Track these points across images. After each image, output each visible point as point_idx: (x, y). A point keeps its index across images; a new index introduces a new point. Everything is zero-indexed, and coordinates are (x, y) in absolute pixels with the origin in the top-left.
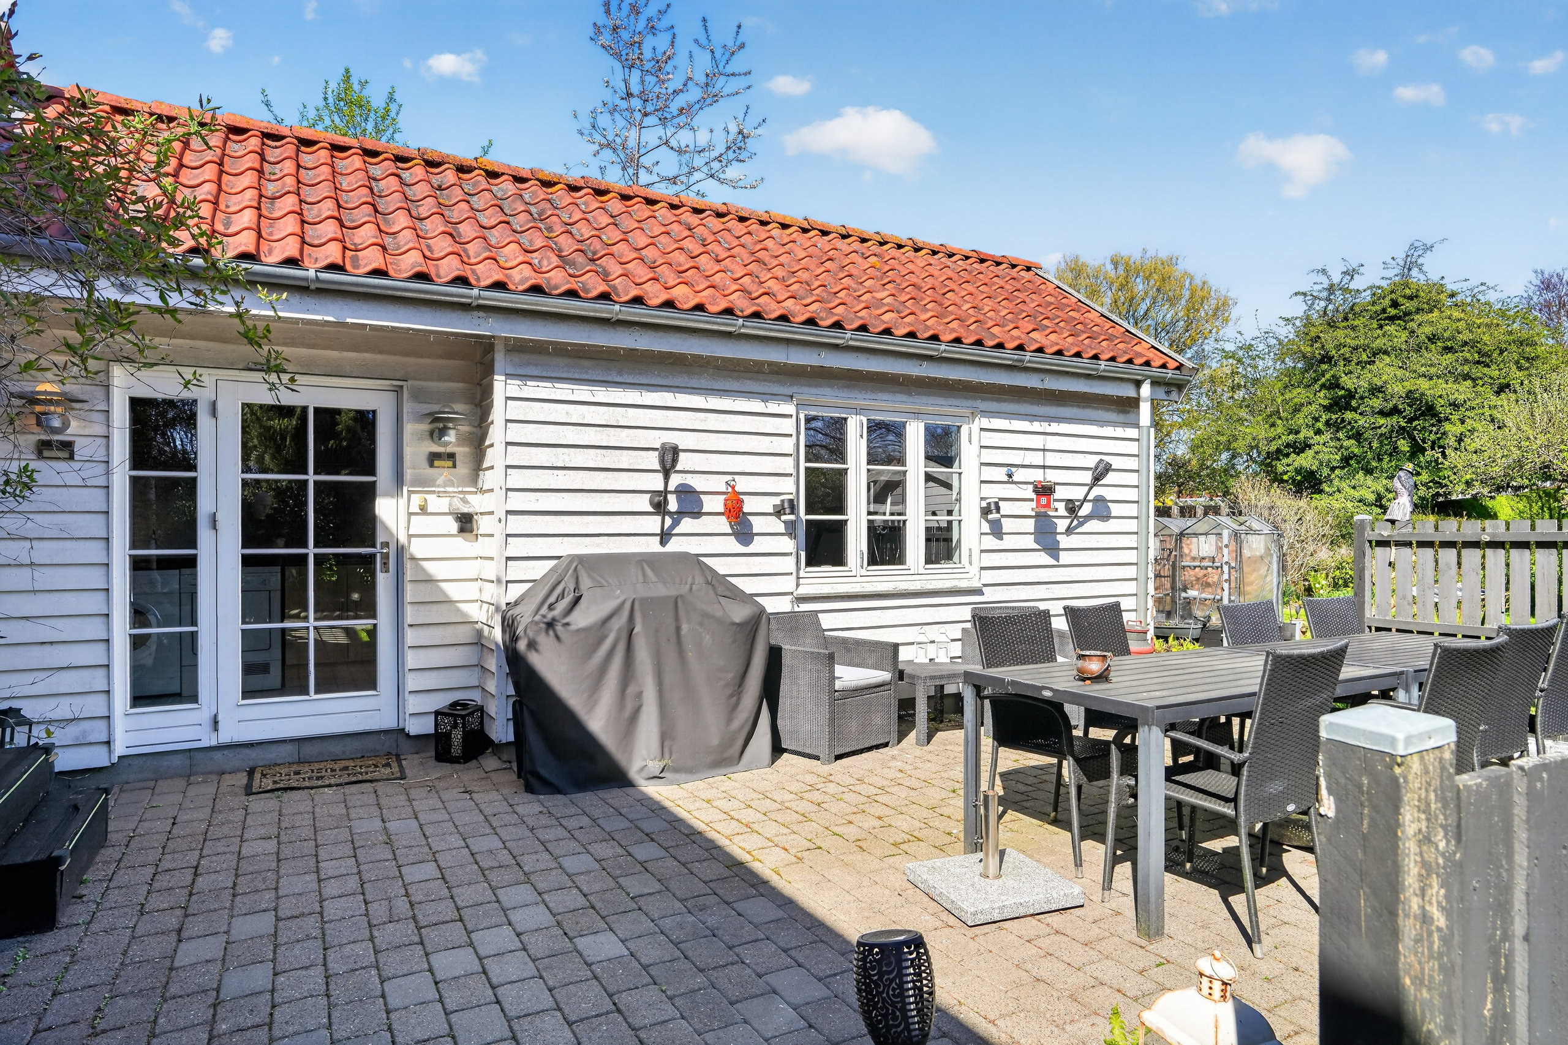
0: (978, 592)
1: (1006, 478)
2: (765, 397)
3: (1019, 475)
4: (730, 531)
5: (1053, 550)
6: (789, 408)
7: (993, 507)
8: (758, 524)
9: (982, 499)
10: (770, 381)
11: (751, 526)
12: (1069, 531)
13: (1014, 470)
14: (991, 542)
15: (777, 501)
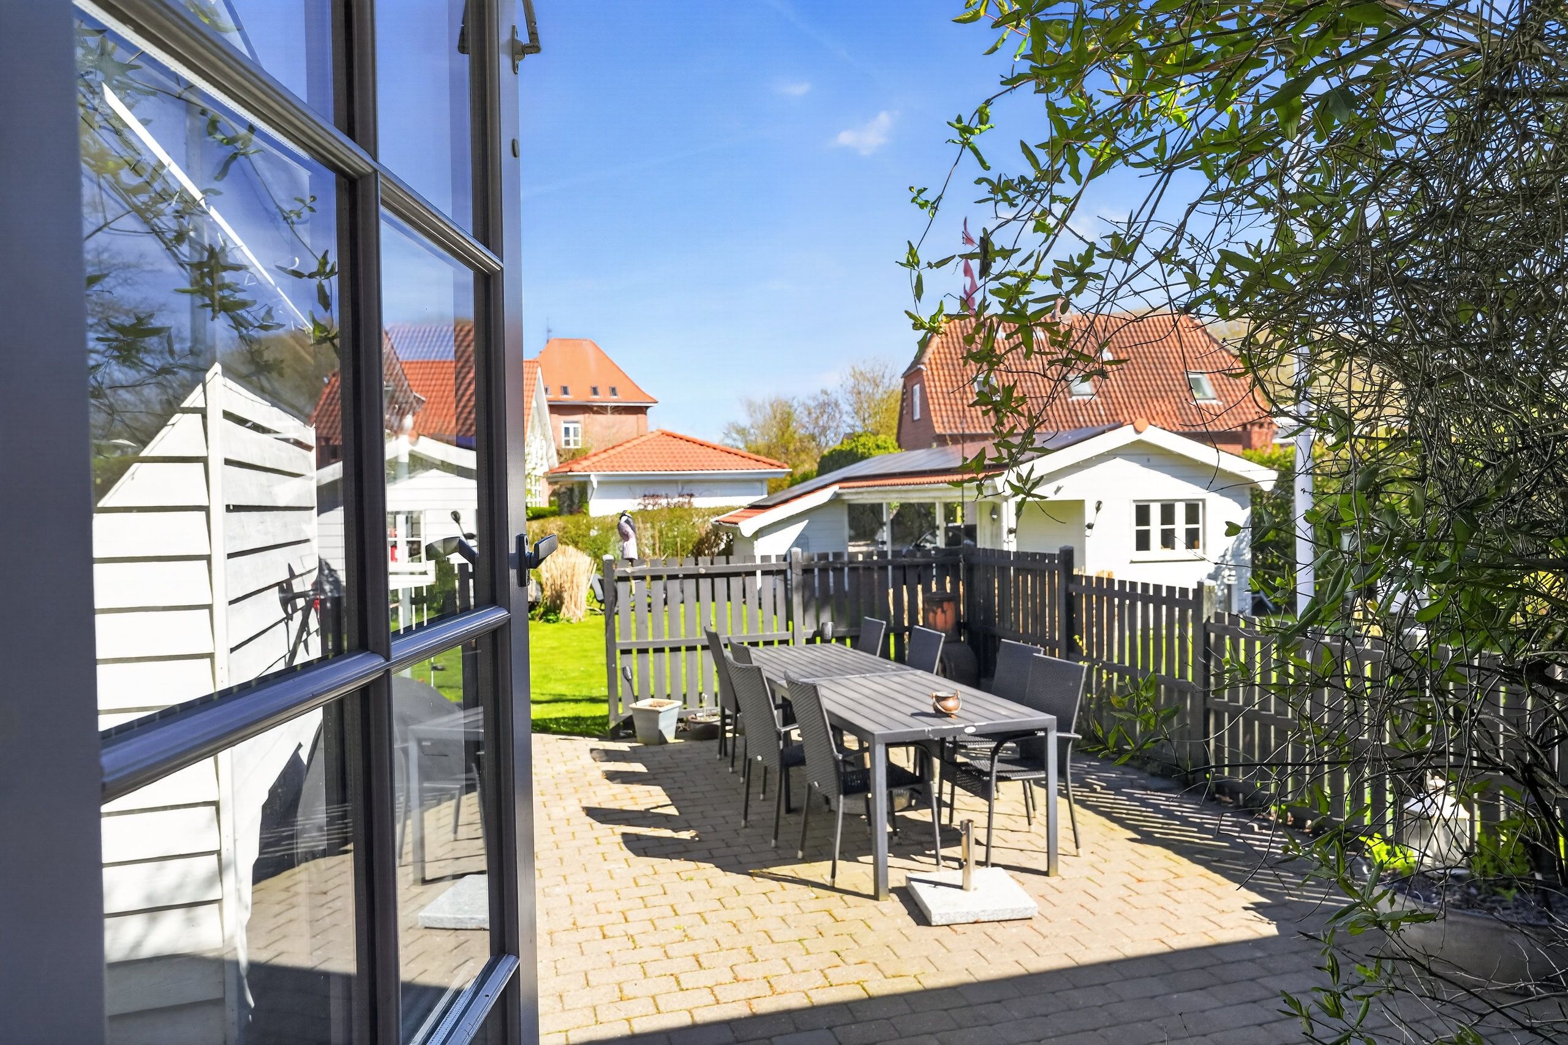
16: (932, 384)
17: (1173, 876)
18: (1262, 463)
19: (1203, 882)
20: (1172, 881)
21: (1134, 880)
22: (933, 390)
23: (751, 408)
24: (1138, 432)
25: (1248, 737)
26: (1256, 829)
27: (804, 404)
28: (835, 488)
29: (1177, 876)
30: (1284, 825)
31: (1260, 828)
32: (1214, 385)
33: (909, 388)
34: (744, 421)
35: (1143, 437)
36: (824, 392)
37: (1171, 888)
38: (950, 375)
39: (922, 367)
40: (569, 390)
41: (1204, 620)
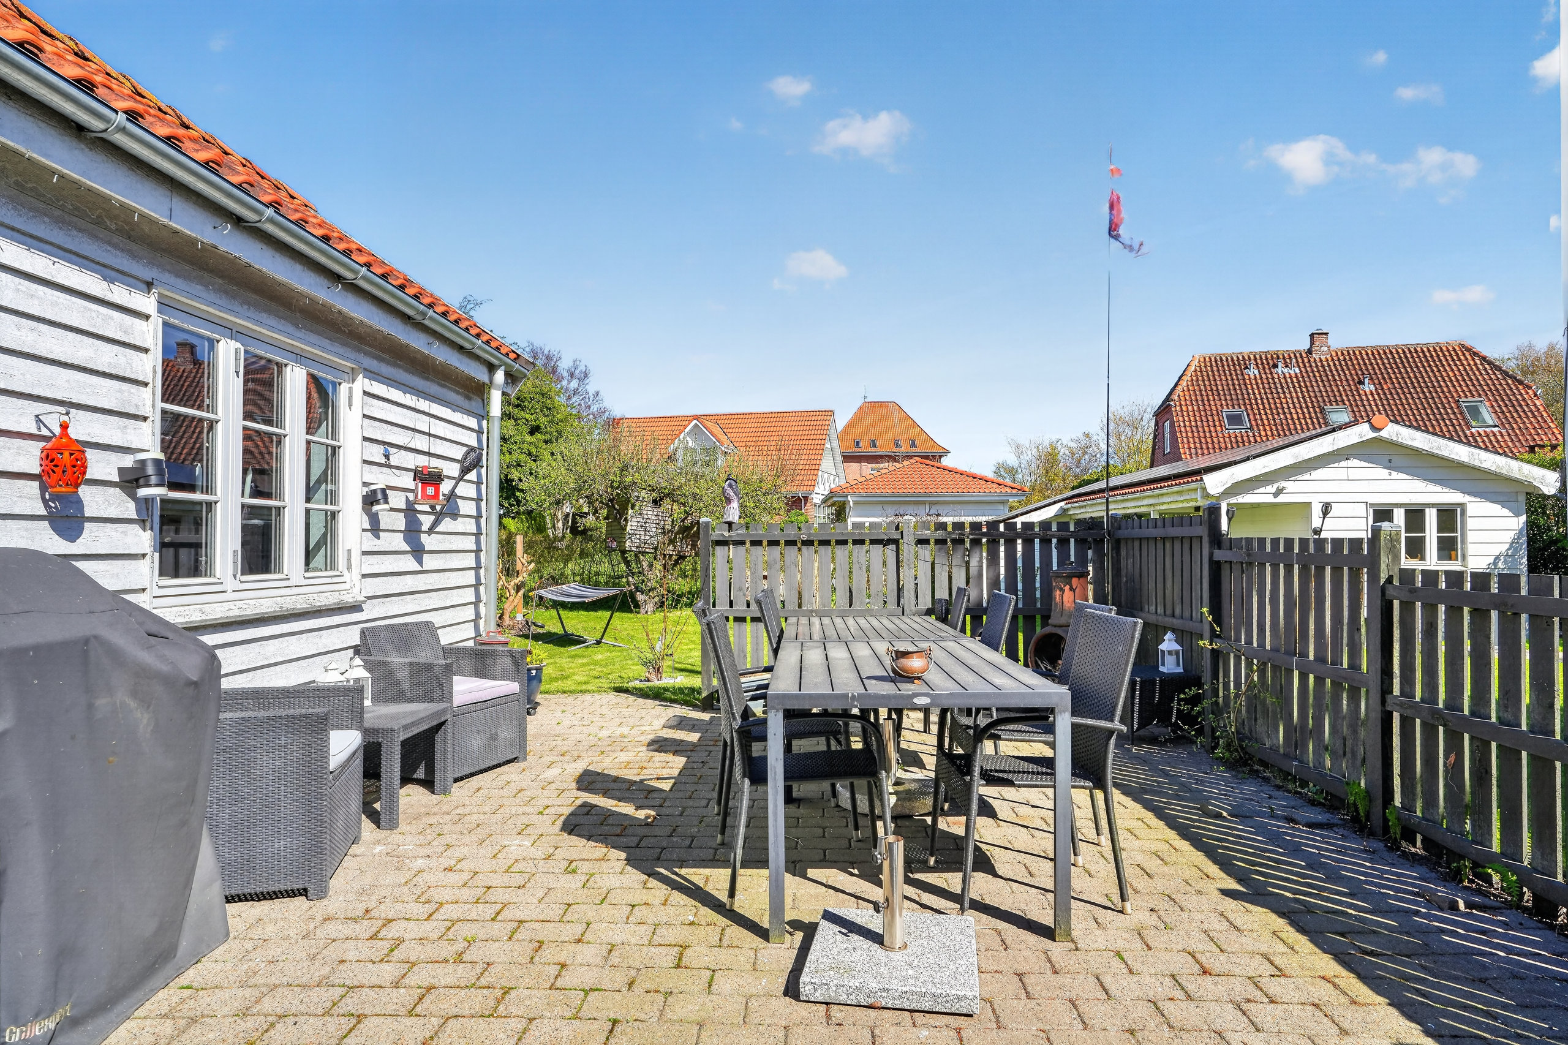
0: (356, 608)
1: (383, 460)
2: (111, 273)
3: (398, 458)
4: (43, 512)
5: (418, 552)
6: (147, 303)
7: (380, 496)
8: (93, 500)
9: (365, 484)
10: (116, 246)
11: (80, 503)
12: (431, 530)
13: (392, 450)
14: (371, 543)
15: (128, 461)
16: (1181, 418)
17: (1271, 970)
18: (1542, 466)
19: (1323, 992)
20: (1265, 982)
21: (1196, 968)
22: (1182, 424)
23: (1018, 449)
24: (1374, 428)
25: (1452, 758)
26: (1461, 905)
27: (1067, 446)
28: (1063, 504)
29: (1280, 972)
30: (1518, 906)
31: (1468, 905)
32: (1496, 412)
33: (1160, 424)
34: (1012, 461)
35: (1384, 434)
36: (1087, 435)
37: (1258, 994)
38: (1199, 411)
39: (1172, 403)
40: (878, 444)
41: (1382, 581)
